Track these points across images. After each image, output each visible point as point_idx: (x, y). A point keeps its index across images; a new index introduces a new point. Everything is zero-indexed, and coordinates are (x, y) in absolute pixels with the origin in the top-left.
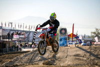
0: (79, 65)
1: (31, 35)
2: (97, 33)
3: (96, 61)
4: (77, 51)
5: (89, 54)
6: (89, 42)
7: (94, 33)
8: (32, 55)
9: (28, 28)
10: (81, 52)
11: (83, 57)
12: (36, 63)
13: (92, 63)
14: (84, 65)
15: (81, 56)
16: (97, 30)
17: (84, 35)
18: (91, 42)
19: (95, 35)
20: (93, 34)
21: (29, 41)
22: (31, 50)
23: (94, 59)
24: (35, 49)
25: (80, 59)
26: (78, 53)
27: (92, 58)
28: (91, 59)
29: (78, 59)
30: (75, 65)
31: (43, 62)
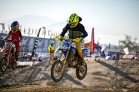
0: (99, 87)
1: (32, 42)
2: (127, 42)
3: (125, 83)
4: (96, 67)
5: (114, 72)
6: (115, 55)
7: (124, 42)
8: (31, 72)
9: (27, 32)
10: (103, 69)
11: (106, 76)
12: (37, 83)
13: (118, 85)
14: (107, 87)
15: (102, 75)
16: (127, 37)
17: (108, 45)
18: (118, 55)
19: (124, 45)
20: (122, 44)
21: (28, 51)
22: (31, 63)
23: (121, 80)
24: (37, 63)
25: (102, 79)
26: (99, 70)
27: (119, 77)
28: (117, 80)
29: (99, 78)
30: (93, 87)
31: (47, 81)
